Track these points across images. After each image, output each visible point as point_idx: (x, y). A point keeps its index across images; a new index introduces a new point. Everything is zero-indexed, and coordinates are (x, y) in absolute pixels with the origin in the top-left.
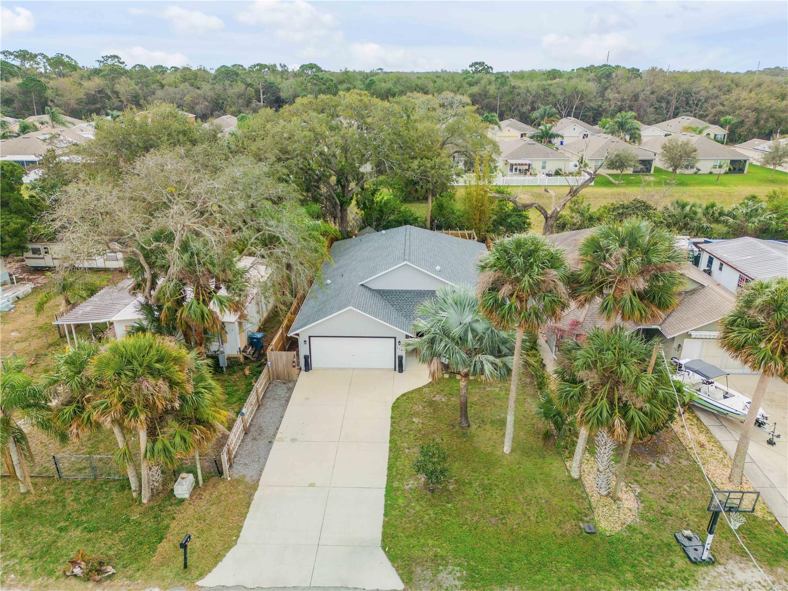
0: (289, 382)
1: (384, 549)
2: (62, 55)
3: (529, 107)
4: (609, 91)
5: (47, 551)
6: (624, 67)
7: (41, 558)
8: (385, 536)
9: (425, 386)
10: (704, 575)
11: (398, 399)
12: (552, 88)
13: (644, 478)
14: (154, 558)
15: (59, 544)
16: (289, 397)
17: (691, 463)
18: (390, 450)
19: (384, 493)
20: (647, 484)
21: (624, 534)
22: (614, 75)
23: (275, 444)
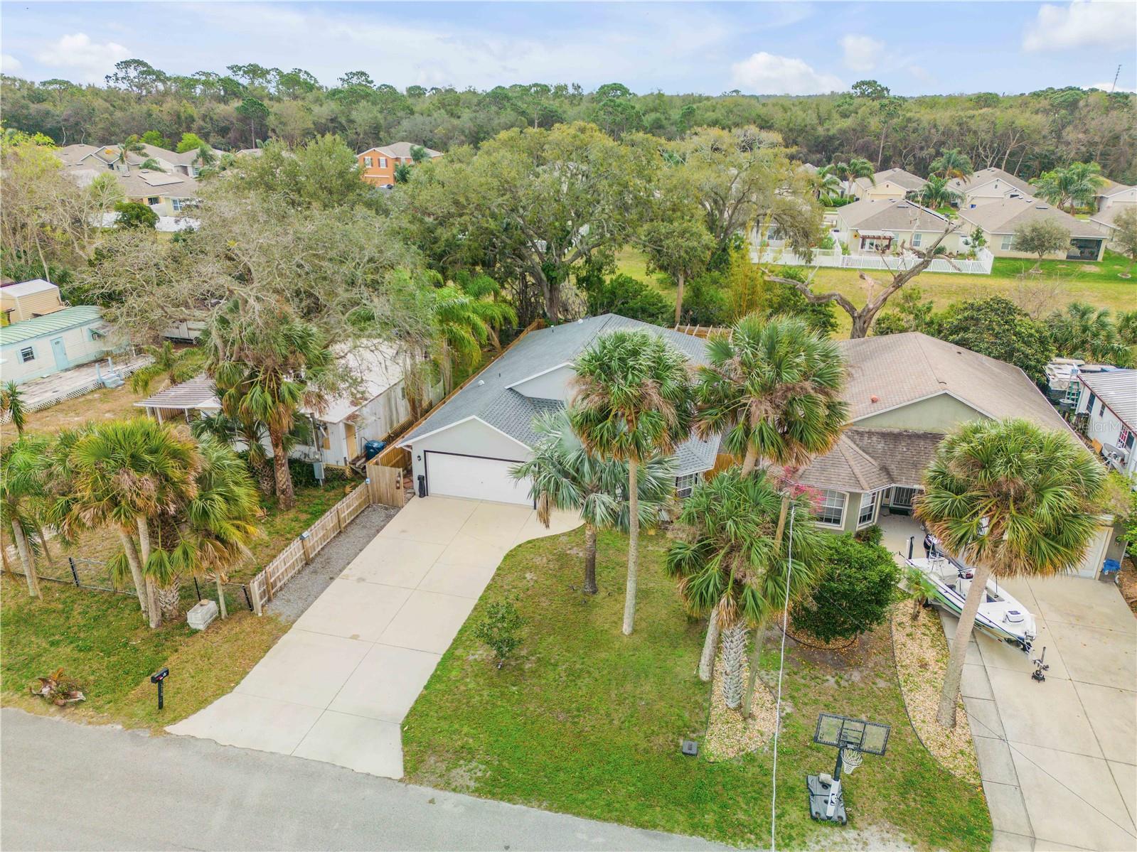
0: (392, 507)
1: (402, 727)
2: (300, 70)
3: (932, 151)
4: (1069, 128)
5: (27, 664)
6: (1103, 91)
7: (18, 670)
8: (413, 712)
9: (564, 534)
10: (821, 838)
11: (520, 546)
12: (972, 121)
13: (806, 695)
14: (133, 692)
15: (44, 659)
16: (382, 528)
17: (892, 687)
18: (475, 609)
19: (439, 660)
20: (806, 704)
21: (735, 763)
22: (1081, 103)
23: (337, 581)
